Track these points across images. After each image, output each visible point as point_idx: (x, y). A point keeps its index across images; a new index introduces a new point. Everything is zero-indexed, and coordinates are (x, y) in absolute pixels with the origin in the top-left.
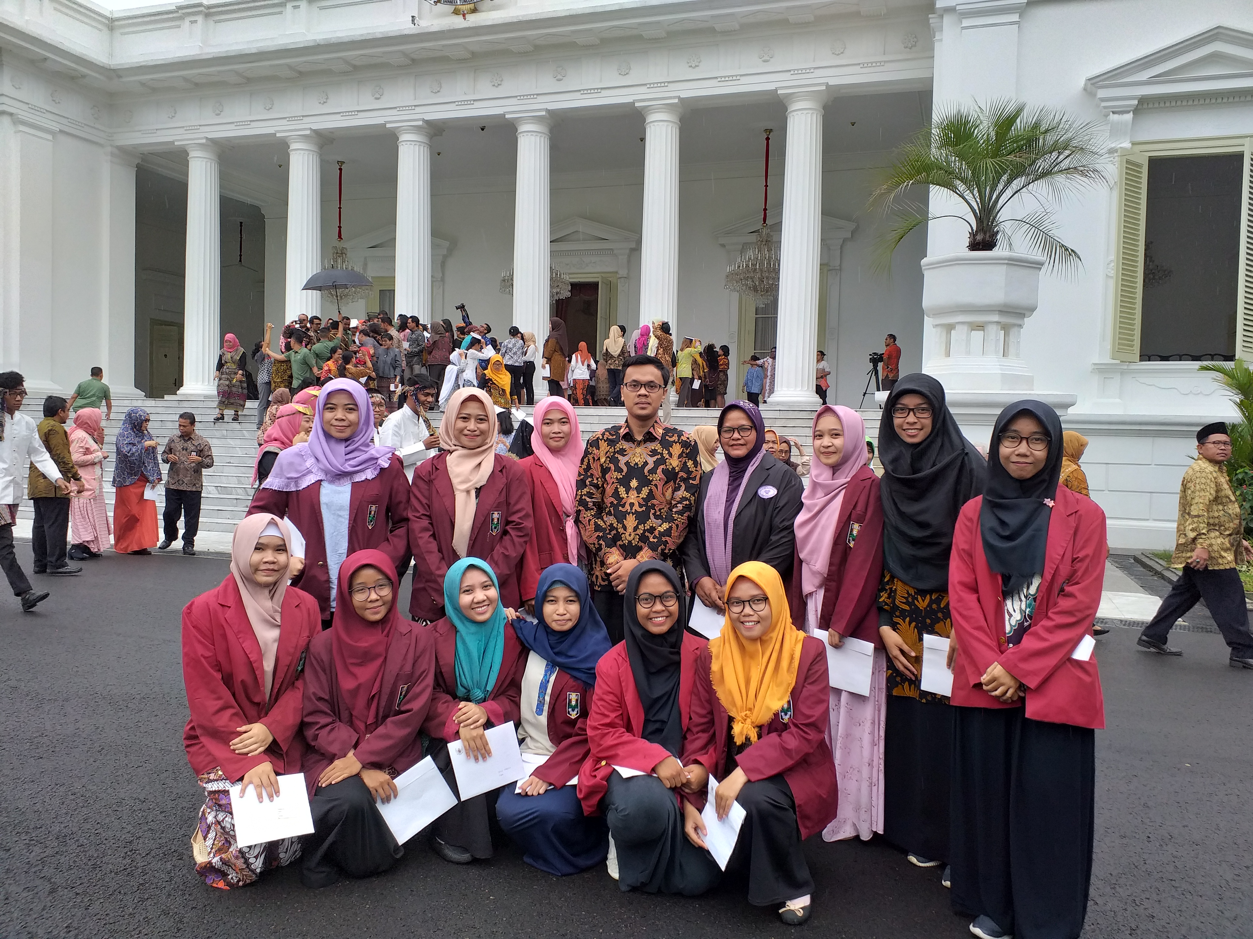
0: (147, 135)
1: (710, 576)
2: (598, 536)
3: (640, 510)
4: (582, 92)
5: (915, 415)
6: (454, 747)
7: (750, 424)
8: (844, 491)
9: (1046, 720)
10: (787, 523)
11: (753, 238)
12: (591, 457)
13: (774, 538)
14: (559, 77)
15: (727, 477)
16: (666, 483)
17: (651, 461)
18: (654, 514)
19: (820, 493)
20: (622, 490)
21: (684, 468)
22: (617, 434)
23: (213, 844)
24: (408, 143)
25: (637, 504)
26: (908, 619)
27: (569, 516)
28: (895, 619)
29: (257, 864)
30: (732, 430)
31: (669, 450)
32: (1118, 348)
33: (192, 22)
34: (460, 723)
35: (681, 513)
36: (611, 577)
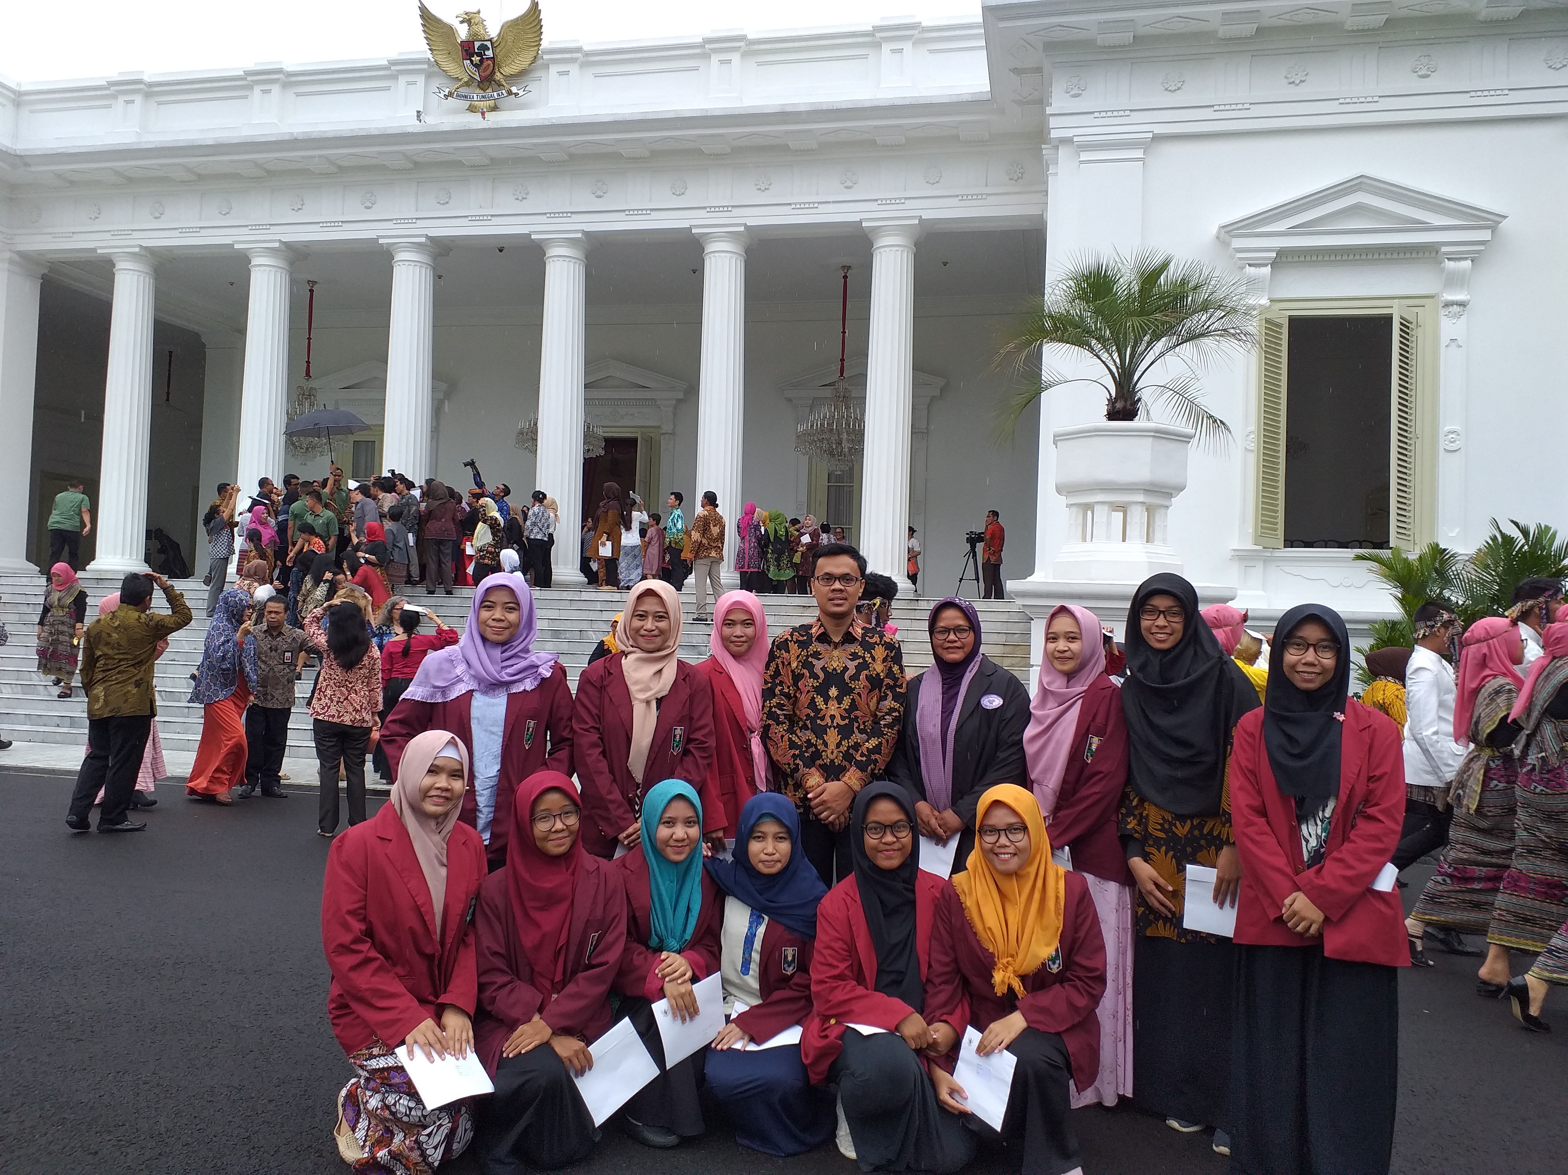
0: (59, 240)
1: (926, 800)
2: (794, 754)
3: (843, 723)
4: (627, 213)
5: (1165, 618)
6: (659, 1008)
7: (967, 624)
8: (1080, 701)
9: (1347, 958)
10: (1017, 738)
11: (828, 392)
12: (779, 661)
13: (1001, 755)
14: (599, 193)
15: (941, 685)
16: (870, 691)
17: (852, 665)
18: (858, 728)
19: (1051, 703)
20: (819, 700)
21: (890, 673)
22: (810, 636)
23: (366, 1136)
24: (407, 263)
25: (838, 716)
26: (1164, 848)
27: (753, 732)
28: (1147, 849)
29: (435, 1156)
30: (947, 630)
31: (871, 653)
32: (1262, 533)
33: (127, 102)
34: (664, 977)
35: (890, 726)
36: (813, 803)
